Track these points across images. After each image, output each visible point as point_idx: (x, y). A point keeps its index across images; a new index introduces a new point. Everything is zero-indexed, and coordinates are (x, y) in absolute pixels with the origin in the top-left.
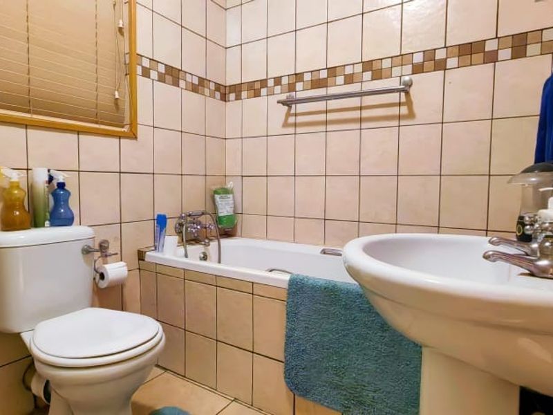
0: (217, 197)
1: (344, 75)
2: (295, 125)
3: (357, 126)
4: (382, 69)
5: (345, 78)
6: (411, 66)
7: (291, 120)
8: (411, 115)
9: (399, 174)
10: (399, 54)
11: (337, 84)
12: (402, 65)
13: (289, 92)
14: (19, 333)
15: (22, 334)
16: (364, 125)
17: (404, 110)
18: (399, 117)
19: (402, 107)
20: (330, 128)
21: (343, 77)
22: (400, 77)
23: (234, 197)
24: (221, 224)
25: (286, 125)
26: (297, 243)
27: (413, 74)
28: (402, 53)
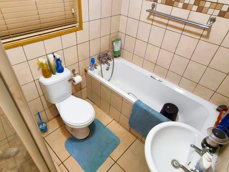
0: (114, 43)
1: (184, 3)
2: (153, 20)
3: (181, 32)
4: (204, 7)
5: (183, 5)
6: (220, 11)
7: (152, 17)
8: (207, 37)
9: (191, 59)
10: (216, 2)
11: (178, 7)
12: (215, 9)
13: (154, 2)
14: (55, 104)
15: (56, 104)
16: (184, 33)
17: (205, 33)
18: (201, 36)
19: (205, 31)
20: (168, 28)
21: (183, 3)
22: (211, 15)
23: (121, 42)
24: (115, 54)
25: (148, 18)
26: (143, 68)
27: (218, 16)
28: (218, 2)
